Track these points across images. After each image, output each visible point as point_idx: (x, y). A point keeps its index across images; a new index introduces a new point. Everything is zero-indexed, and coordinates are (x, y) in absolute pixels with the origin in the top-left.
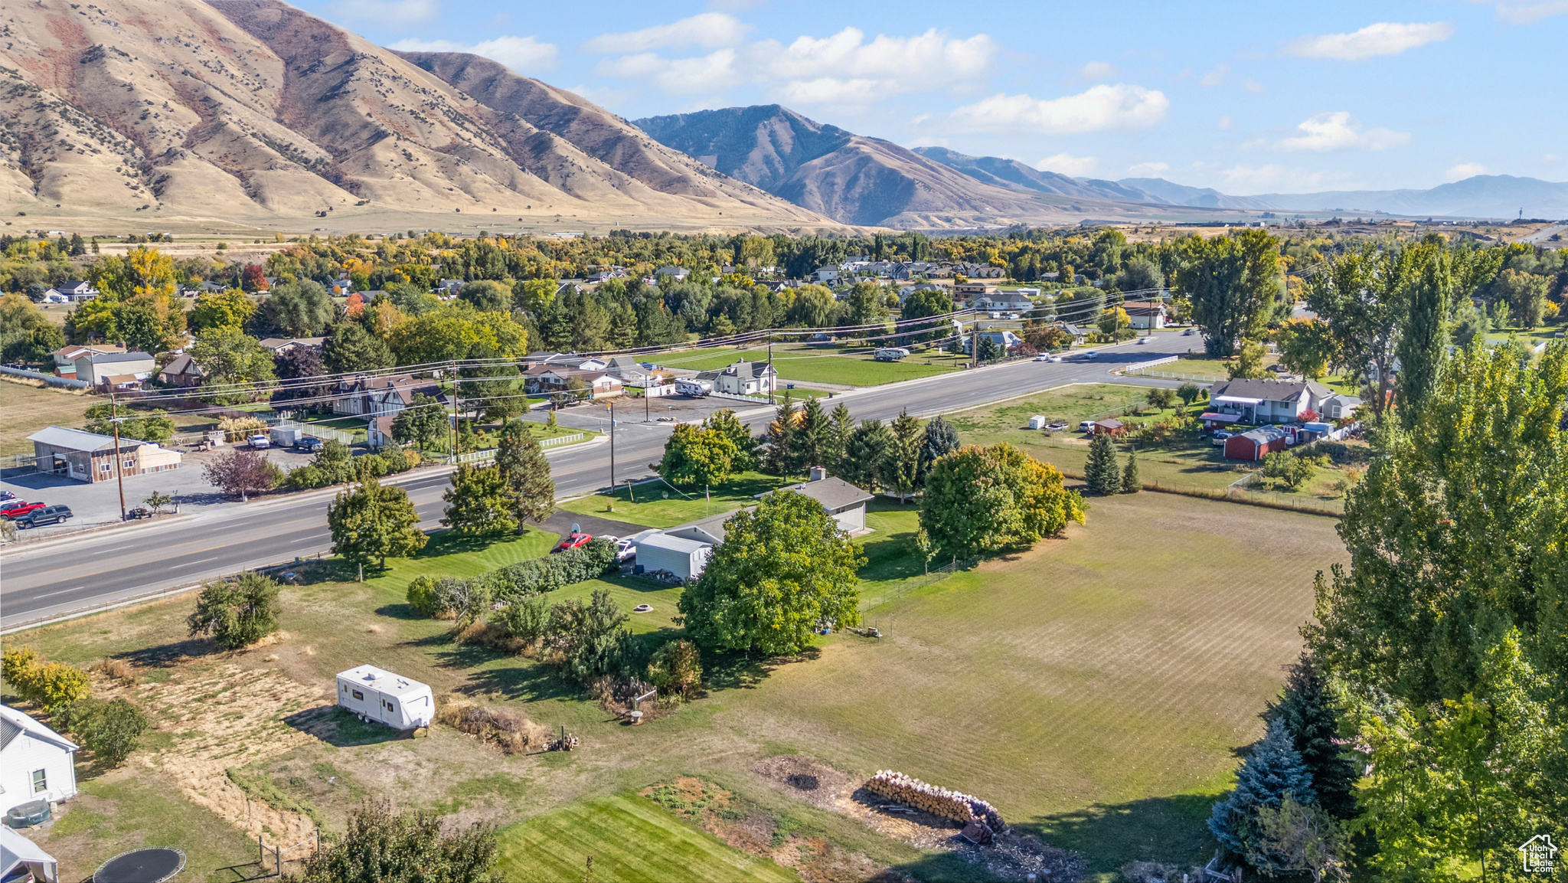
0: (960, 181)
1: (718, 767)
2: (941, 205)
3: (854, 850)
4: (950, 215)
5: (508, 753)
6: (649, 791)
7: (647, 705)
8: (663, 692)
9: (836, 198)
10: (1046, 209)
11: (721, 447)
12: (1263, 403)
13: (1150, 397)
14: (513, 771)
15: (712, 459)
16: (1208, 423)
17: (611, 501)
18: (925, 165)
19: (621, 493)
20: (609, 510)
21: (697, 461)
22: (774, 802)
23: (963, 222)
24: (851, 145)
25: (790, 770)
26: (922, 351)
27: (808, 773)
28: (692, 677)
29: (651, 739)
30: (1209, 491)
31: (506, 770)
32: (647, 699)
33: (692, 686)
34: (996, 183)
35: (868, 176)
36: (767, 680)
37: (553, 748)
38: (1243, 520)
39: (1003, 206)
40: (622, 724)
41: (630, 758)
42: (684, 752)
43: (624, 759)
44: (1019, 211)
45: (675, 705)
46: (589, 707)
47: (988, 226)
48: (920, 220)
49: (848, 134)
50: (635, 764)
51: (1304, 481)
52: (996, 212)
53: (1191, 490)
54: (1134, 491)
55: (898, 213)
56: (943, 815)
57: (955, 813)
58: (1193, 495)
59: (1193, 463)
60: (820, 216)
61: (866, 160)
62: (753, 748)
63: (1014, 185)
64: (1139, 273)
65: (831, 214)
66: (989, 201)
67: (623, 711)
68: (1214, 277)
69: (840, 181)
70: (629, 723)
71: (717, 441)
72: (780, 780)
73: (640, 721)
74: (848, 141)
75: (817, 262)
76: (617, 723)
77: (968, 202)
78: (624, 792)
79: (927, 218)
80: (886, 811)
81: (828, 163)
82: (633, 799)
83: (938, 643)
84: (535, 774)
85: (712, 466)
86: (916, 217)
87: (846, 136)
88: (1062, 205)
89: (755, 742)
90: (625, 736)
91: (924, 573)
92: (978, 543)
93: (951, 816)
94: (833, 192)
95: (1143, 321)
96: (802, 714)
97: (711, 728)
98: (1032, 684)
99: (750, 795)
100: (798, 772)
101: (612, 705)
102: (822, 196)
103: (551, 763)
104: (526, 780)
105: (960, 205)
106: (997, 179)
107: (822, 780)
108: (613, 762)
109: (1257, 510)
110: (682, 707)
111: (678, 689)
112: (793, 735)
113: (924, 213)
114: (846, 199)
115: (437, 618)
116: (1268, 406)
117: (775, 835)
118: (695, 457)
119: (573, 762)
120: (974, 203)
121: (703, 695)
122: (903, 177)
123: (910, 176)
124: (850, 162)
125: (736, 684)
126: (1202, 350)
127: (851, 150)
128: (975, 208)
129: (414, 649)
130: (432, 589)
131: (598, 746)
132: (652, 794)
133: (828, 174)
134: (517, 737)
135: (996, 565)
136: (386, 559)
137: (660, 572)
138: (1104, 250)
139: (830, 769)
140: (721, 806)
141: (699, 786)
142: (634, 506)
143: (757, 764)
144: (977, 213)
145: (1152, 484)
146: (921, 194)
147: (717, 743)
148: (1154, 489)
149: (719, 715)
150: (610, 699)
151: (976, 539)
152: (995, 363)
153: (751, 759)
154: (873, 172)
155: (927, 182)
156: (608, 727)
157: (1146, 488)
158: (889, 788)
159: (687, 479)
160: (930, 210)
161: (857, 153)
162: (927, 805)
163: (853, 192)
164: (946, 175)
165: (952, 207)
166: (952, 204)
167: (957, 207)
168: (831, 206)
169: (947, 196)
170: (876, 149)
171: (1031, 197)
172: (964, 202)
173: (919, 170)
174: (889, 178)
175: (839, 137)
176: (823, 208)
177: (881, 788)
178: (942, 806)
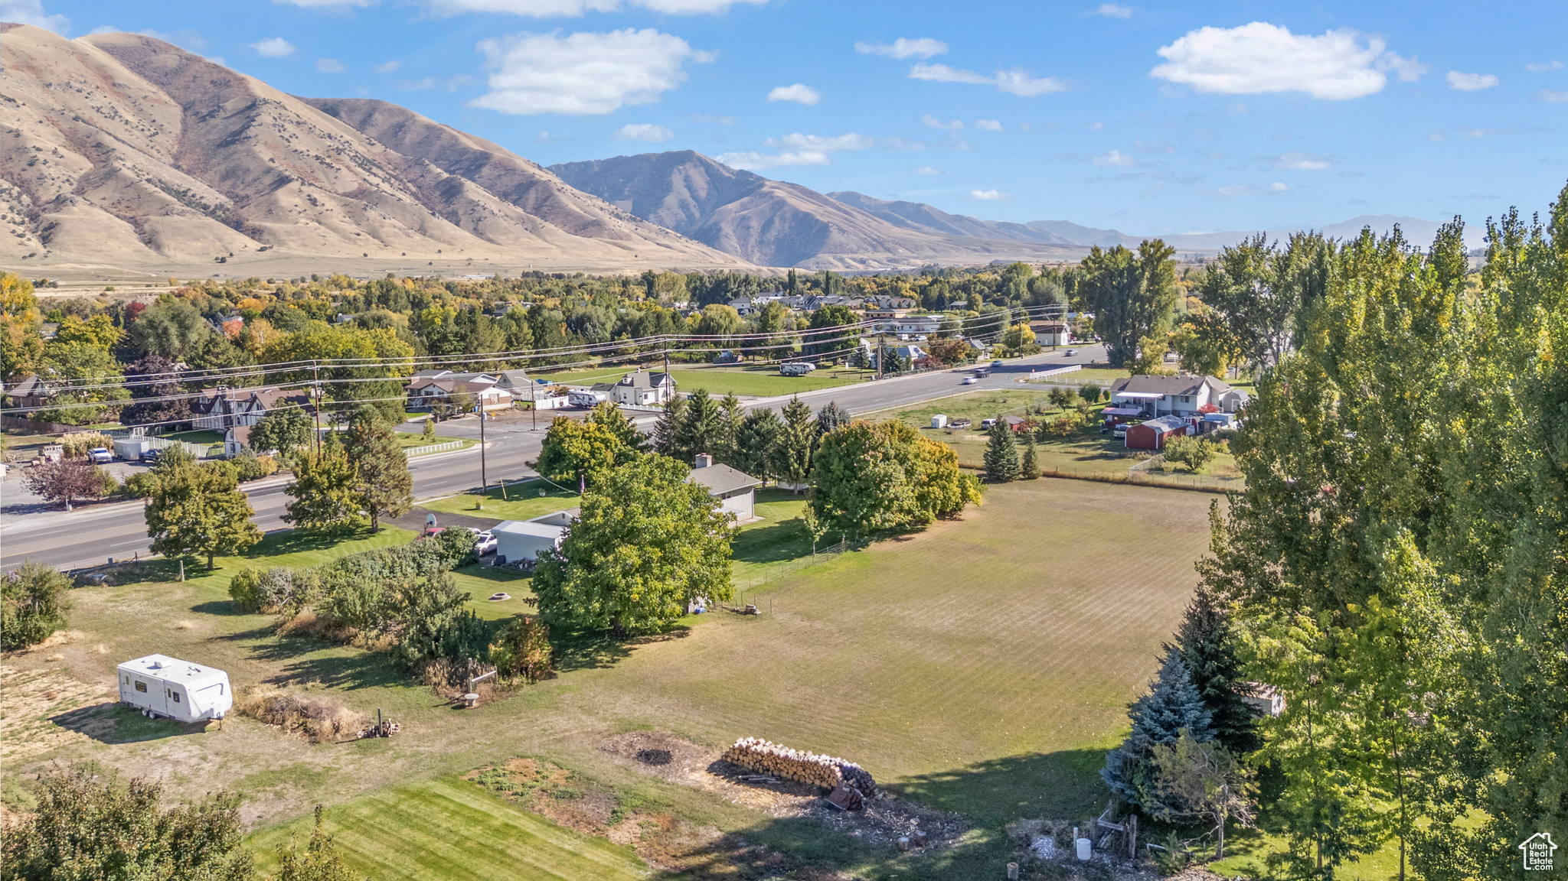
0: (873, 224)
1: (559, 747)
2: (855, 248)
3: (704, 824)
4: (865, 257)
5: (314, 743)
6: (474, 774)
7: (484, 687)
8: (505, 673)
9: (752, 241)
10: (957, 250)
11: (603, 441)
12: (1164, 398)
13: (1052, 397)
14: (317, 760)
15: (593, 454)
16: (1110, 418)
17: (481, 499)
18: (840, 210)
19: (494, 493)
20: (478, 508)
21: (576, 456)
22: (621, 780)
23: (878, 264)
24: (765, 189)
25: (641, 745)
26: (829, 367)
27: (662, 748)
28: (539, 655)
29: (486, 722)
30: (1111, 476)
31: (308, 760)
32: (486, 681)
33: (538, 666)
34: (908, 226)
35: (783, 219)
36: (628, 659)
37: (369, 735)
38: (1144, 500)
39: (915, 248)
40: (454, 708)
41: (458, 742)
42: (522, 734)
43: (451, 744)
44: (931, 253)
45: (519, 687)
46: (417, 694)
47: (902, 267)
48: (835, 262)
49: (762, 179)
50: (463, 748)
51: (1205, 464)
52: (909, 254)
53: (1091, 475)
54: (1034, 477)
55: (813, 256)
56: (809, 782)
57: (822, 779)
58: (1094, 480)
59: (1090, 453)
60: (736, 259)
61: (781, 204)
62: (602, 726)
63: (925, 228)
64: (1043, 295)
65: (747, 257)
66: (902, 242)
67: (457, 695)
68: (1114, 287)
69: (755, 224)
70: (462, 707)
71: (598, 434)
72: (628, 757)
73: (475, 704)
74: (763, 185)
75: (729, 295)
76: (449, 708)
77: (881, 244)
78: (446, 776)
79: (841, 260)
80: (746, 781)
81: (744, 207)
82: (455, 783)
83: (820, 618)
84: (342, 762)
85: (593, 461)
86: (831, 259)
87: (760, 181)
88: (972, 247)
89: (605, 720)
90: (456, 720)
91: (810, 553)
92: (869, 521)
93: (817, 782)
94: (749, 235)
95: (1047, 338)
96: (663, 691)
97: (557, 708)
98: (918, 652)
99: (590, 773)
100: (649, 747)
101: (445, 689)
102: (739, 239)
103: (364, 751)
104: (331, 769)
105: (874, 248)
106: (909, 222)
107: (676, 754)
108: (438, 747)
109: (1158, 491)
110: (527, 689)
111: (523, 670)
112: (650, 711)
113: (839, 256)
114: (761, 242)
115: (262, 613)
116: (1169, 400)
117: (614, 812)
118: (574, 451)
119: (391, 748)
120: (889, 245)
121: (551, 676)
122: (817, 221)
123: (825, 220)
124: (765, 205)
125: (592, 664)
126: (1105, 360)
127: (766, 194)
128: (888, 250)
129: (226, 643)
130: (257, 581)
131: (422, 731)
132: (476, 777)
133: (743, 218)
134: (327, 724)
135: (889, 545)
136: (215, 559)
137: (523, 562)
138: (1011, 280)
139: (687, 743)
140: (555, 786)
141: (533, 765)
142: (506, 504)
143: (605, 741)
144: (890, 255)
145: (1051, 470)
146: (836, 236)
147: (561, 722)
148: (1055, 476)
149: (568, 695)
150: (444, 683)
151: (865, 517)
152: (900, 375)
153: (598, 737)
154: (788, 216)
155: (841, 225)
156: (437, 712)
157: (1046, 475)
158: (750, 757)
159: (565, 475)
160: (845, 253)
161: (772, 197)
162: (791, 773)
163: (768, 235)
164: (860, 218)
165: (866, 250)
166: (866, 246)
167: (870, 248)
168: (747, 249)
169: (861, 239)
170: (791, 193)
171: (940, 239)
172: (877, 244)
173: (833, 214)
174: (804, 221)
175: (753, 182)
176: (739, 250)
177: (741, 757)
178: (808, 771)
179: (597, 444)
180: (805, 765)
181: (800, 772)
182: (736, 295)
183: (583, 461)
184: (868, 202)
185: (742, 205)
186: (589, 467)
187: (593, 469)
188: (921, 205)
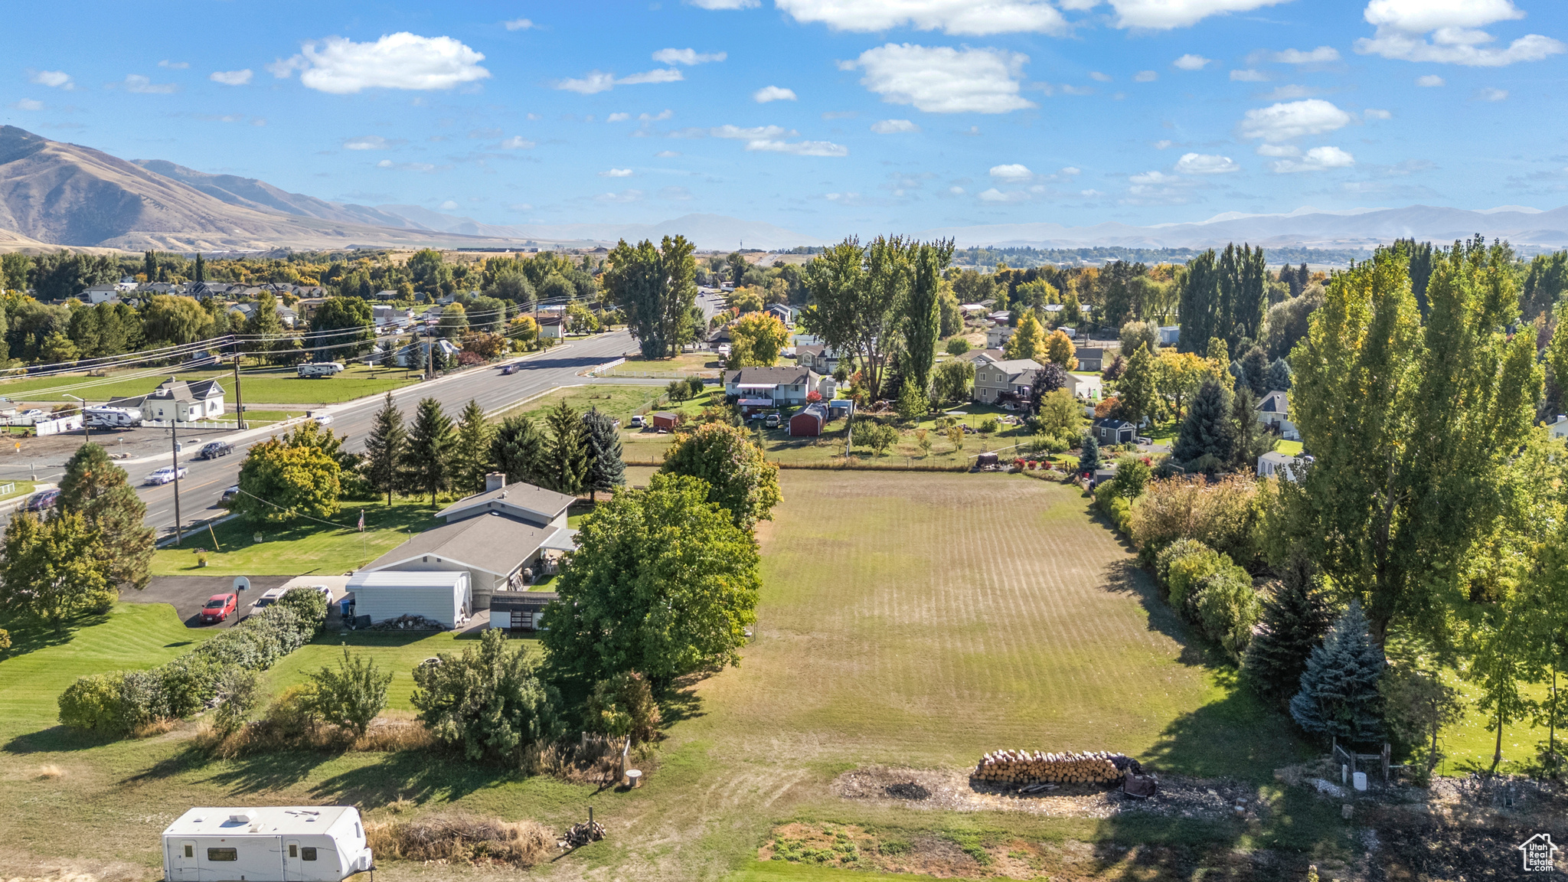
0: (197, 198)
1: (801, 805)
2: (178, 226)
3: (1060, 840)
4: (193, 236)
9: (33, 214)
10: (306, 232)
12: (777, 388)
13: (670, 391)
18: (153, 181)
21: (300, 488)
22: (916, 821)
23: (209, 244)
24: (47, 151)
25: (875, 783)
27: (899, 782)
29: (680, 798)
34: (242, 203)
35: (75, 188)
36: (705, 704)
39: (256, 229)
40: (621, 792)
41: (687, 826)
42: (737, 801)
43: (681, 829)
44: (275, 235)
45: (650, 754)
47: (242, 250)
48: (154, 242)
49: (40, 138)
50: (703, 831)
52: (248, 235)
53: (811, 463)
55: (123, 233)
56: (1081, 780)
57: (1095, 774)
58: (815, 468)
60: (15, 235)
61: (70, 170)
62: (803, 774)
63: (262, 207)
64: (511, 286)
65: (30, 235)
66: (238, 222)
69: (36, 194)
70: (629, 788)
72: (884, 798)
74: (43, 146)
76: (611, 793)
77: (212, 222)
79: (162, 240)
80: (1027, 794)
81: (17, 171)
86: (148, 238)
87: (38, 143)
88: (321, 228)
89: (795, 768)
90: (643, 803)
94: (28, 206)
96: (795, 727)
97: (727, 768)
99: (879, 821)
101: (575, 774)
102: (13, 210)
105: (204, 227)
106: (242, 199)
107: (924, 785)
108: (675, 836)
110: (656, 754)
112: (822, 750)
113: (158, 234)
114: (47, 215)
116: (782, 389)
117: (969, 853)
118: (297, 483)
120: (220, 224)
121: (659, 736)
122: (124, 193)
123: (135, 191)
124: (49, 171)
125: (679, 715)
126: (638, 352)
127: (49, 157)
128: (222, 230)
131: (628, 824)
133: (18, 185)
137: (404, 619)
139: (912, 772)
140: (870, 843)
143: (835, 789)
144: (225, 236)
146: (151, 212)
147: (755, 780)
149: (712, 752)
153: (821, 786)
154: (83, 184)
155: (157, 198)
156: (608, 800)
158: (1012, 770)
159: (287, 513)
160: (165, 231)
161: (58, 162)
162: (1061, 775)
163: (56, 207)
164: (180, 192)
165: (193, 228)
166: (191, 224)
167: (197, 227)
168: (26, 223)
169: (186, 216)
170: (84, 158)
171: (284, 219)
172: (207, 223)
173: (145, 185)
174: (106, 193)
175: (26, 142)
176: (15, 224)
177: (1000, 772)
178: (1080, 770)
179: (320, 472)
180: (1077, 764)
181: (1072, 771)
182: (91, 281)
183: (307, 493)
184: (185, 173)
185: (14, 169)
186: (316, 500)
187: (320, 502)
188: (252, 181)
